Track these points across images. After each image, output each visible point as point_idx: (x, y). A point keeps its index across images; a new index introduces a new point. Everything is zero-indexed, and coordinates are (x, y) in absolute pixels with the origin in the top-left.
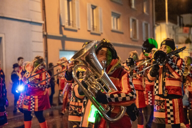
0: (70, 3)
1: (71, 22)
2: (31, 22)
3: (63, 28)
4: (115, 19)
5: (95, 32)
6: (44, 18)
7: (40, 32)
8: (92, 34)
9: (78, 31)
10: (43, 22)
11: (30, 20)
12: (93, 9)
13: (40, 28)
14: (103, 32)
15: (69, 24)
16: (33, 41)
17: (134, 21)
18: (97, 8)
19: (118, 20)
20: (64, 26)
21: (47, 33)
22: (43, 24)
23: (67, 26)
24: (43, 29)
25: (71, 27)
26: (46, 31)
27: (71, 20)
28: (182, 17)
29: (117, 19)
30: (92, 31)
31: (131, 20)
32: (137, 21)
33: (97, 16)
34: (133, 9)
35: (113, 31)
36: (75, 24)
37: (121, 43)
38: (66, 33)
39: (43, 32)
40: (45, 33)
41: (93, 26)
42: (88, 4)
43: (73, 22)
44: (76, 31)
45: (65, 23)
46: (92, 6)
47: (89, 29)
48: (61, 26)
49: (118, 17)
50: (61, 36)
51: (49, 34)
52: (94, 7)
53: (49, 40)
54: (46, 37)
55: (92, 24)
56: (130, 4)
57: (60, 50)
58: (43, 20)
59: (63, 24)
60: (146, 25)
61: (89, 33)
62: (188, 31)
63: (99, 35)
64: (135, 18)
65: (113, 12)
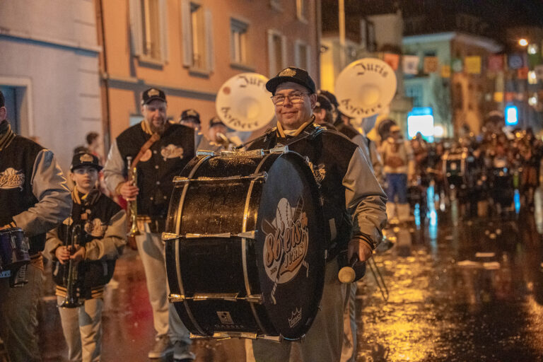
1: (149, 47)
2: (77, 50)
3: (135, 61)
4: (236, 35)
5: (195, 69)
6: (102, 39)
7: (93, 72)
8: (193, 74)
9: (166, 68)
10: (100, 49)
11: (75, 45)
12: (192, 11)
13: (92, 64)
14: (214, 69)
15: (145, 51)
16: (82, 95)
17: (276, 38)
18: (200, 10)
19: (243, 37)
20: (137, 57)
21: (108, 75)
22: (100, 53)
23: (144, 58)
24: (100, 64)
25: (148, 58)
26: (106, 70)
27: (149, 40)
29: (240, 34)
30: (192, 68)
31: (270, 39)
32: (284, 39)
33: (202, 31)
34: (276, 10)
35: (234, 67)
36: (159, 52)
38: (142, 73)
39: (100, 73)
40: (105, 76)
41: (193, 54)
43: (153, 45)
44: (160, 68)
45: (139, 51)
46: (192, 4)
47: (186, 63)
48: (133, 57)
49: (241, 29)
50: (134, 80)
51: (112, 77)
52: (194, 8)
53: (113, 92)
54: (106, 83)
55: (190, 53)
57: (132, 115)
58: (99, 44)
59: (137, 53)
60: (303, 49)
61: (185, 72)
63: (205, 77)
64: (278, 33)
65: (233, 20)
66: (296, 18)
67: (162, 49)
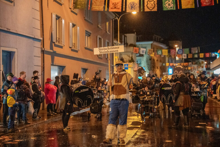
0: (57, 21)
1: (58, 39)
2: (34, 39)
3: (53, 44)
6: (43, 35)
7: (39, 48)
8: (72, 50)
9: (64, 48)
10: (42, 39)
11: (33, 37)
13: (38, 44)
14: (79, 49)
16: (34, 56)
19: (89, 37)
20: (54, 43)
21: (44, 49)
23: (57, 43)
24: (41, 45)
26: (43, 47)
27: (58, 37)
28: (126, 36)
29: (88, 36)
30: (73, 48)
31: (98, 39)
32: (102, 39)
33: (76, 34)
34: (100, 29)
35: (86, 48)
37: (92, 60)
38: (56, 49)
39: (41, 48)
42: (70, 22)
47: (70, 46)
48: (52, 42)
49: (88, 34)
50: (52, 51)
51: (46, 50)
52: (74, 25)
53: (45, 56)
54: (43, 52)
57: (51, 65)
58: (41, 37)
59: (54, 41)
60: (108, 43)
61: (70, 49)
62: (138, 51)
63: (77, 51)
64: (100, 37)
65: (86, 31)
66: (106, 32)
67: (62, 40)
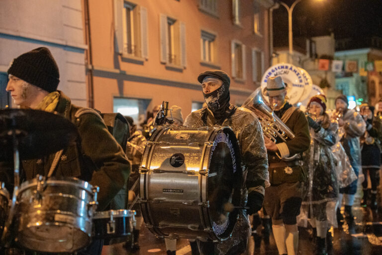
0: (132, 13)
1: (133, 48)
2: (65, 47)
3: (119, 58)
4: (207, 43)
5: (173, 65)
6: (88, 39)
7: (81, 64)
8: (168, 68)
9: (146, 63)
10: (87, 47)
11: (64, 43)
12: (170, 24)
13: (81, 58)
14: (186, 65)
15: (130, 51)
16: (69, 81)
17: (238, 46)
18: (176, 24)
19: (212, 44)
20: (121, 55)
21: (93, 67)
22: (87, 50)
23: (126, 54)
24: (87, 59)
25: (132, 56)
26: (91, 63)
27: (133, 43)
28: (315, 42)
29: (210, 42)
30: (168, 64)
31: (233, 46)
32: (244, 47)
33: (177, 38)
34: (237, 26)
35: (203, 64)
36: (140, 51)
38: (125, 66)
39: (86, 65)
40: (90, 67)
41: (170, 55)
42: (161, 15)
43: (135, 46)
44: (141, 63)
45: (123, 49)
46: (169, 19)
47: (163, 61)
48: (117, 54)
49: (212, 39)
50: (117, 71)
51: (96, 68)
52: (171, 22)
53: (96, 79)
54: (91, 73)
55: (167, 52)
56: (232, 17)
57: (115, 97)
58: (86, 44)
59: (120, 52)
60: (258, 54)
61: (163, 66)
62: (327, 66)
63: (180, 71)
64: (239, 42)
65: (203, 32)
66: (253, 32)
67: (142, 50)
